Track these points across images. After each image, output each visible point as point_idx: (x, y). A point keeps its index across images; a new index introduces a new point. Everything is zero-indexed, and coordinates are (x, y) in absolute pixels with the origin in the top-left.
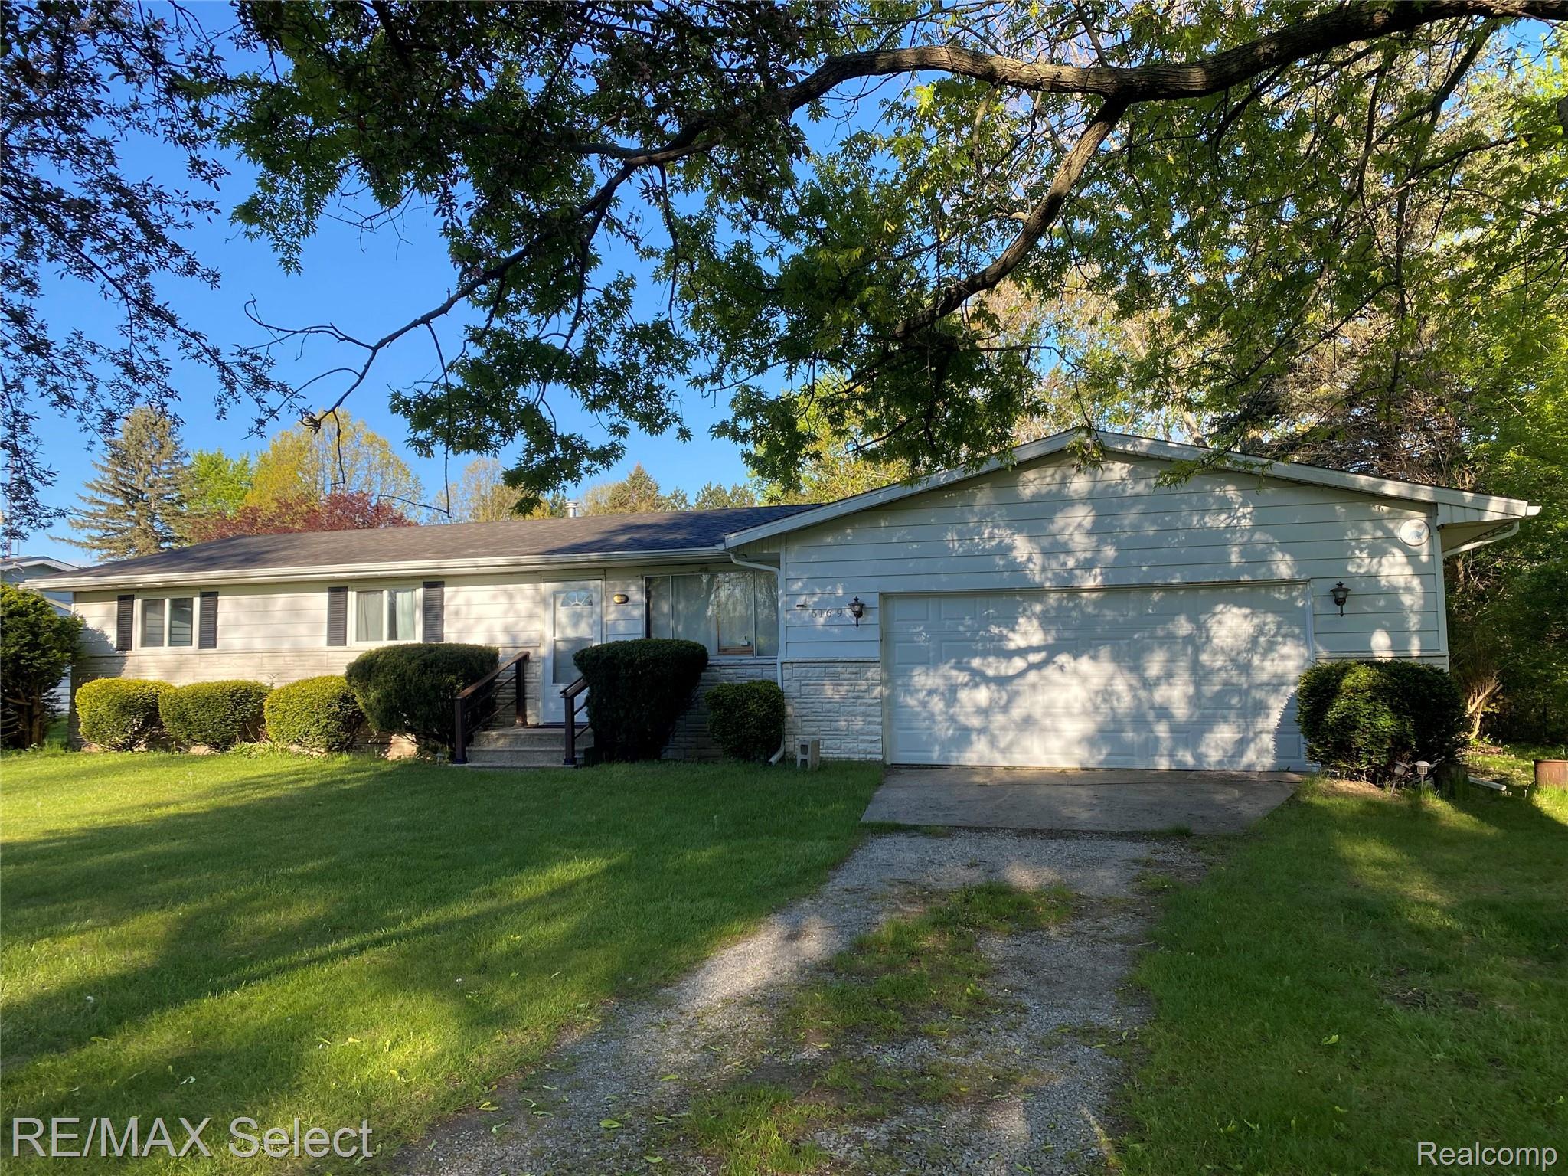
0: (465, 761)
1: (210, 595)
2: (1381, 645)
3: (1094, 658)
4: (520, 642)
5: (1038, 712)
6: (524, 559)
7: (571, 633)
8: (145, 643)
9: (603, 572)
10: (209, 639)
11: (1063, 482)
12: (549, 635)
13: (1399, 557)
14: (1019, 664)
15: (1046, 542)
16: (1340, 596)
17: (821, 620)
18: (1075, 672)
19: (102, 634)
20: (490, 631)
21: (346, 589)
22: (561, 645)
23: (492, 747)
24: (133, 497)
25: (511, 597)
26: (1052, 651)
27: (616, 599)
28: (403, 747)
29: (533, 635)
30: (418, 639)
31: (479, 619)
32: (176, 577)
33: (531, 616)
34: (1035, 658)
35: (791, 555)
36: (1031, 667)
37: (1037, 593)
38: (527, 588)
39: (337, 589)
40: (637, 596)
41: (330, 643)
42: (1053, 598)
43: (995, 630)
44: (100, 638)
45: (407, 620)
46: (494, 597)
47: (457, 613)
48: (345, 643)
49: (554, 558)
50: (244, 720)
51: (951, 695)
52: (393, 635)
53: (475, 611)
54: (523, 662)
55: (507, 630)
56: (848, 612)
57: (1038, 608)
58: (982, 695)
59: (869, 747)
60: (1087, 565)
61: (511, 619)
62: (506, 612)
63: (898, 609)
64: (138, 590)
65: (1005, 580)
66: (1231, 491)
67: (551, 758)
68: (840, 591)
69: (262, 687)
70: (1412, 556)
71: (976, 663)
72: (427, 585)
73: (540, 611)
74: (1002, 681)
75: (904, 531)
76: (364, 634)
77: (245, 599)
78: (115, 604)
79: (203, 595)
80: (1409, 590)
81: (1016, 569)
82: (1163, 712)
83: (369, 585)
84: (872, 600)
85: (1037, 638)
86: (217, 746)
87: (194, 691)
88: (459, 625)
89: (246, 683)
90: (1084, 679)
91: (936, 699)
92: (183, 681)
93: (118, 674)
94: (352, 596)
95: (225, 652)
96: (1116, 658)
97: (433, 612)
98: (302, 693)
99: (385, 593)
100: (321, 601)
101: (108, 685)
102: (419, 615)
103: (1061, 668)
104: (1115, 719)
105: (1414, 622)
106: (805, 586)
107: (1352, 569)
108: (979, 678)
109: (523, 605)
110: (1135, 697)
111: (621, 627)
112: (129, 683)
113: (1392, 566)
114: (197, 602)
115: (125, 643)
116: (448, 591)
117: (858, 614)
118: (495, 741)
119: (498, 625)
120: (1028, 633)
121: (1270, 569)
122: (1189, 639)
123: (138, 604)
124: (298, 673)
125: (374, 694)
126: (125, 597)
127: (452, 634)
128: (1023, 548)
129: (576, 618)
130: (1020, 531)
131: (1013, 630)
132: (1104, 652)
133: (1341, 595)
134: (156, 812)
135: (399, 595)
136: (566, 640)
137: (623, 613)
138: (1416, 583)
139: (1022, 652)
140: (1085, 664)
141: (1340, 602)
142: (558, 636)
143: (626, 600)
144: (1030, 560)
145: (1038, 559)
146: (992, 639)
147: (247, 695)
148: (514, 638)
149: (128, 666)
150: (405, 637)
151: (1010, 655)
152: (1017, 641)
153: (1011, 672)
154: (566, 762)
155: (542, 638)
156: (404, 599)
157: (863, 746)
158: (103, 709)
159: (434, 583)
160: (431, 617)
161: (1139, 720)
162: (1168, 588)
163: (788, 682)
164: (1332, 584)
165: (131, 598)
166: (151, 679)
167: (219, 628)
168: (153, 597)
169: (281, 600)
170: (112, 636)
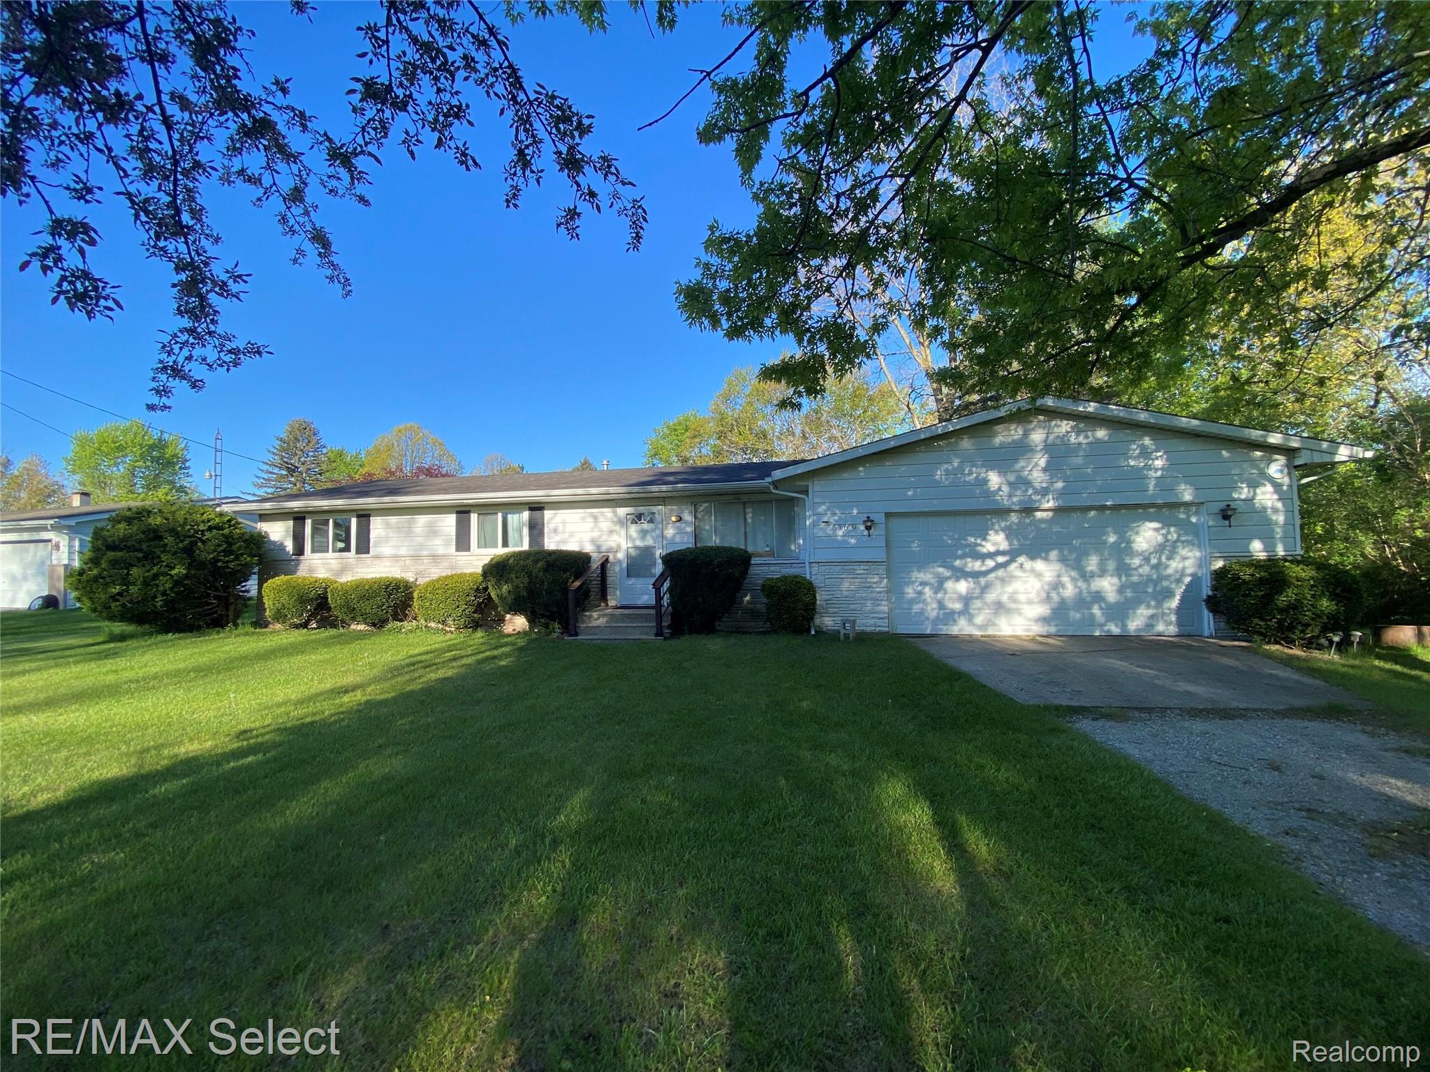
0: (576, 635)
1: (364, 517)
2: (1257, 548)
3: (1046, 559)
4: (603, 549)
5: (1004, 598)
6: (612, 490)
7: (639, 543)
8: (313, 551)
9: (663, 500)
10: (364, 547)
11: (1026, 434)
12: (625, 544)
13: (1269, 488)
14: (990, 563)
15: (1012, 478)
16: (1226, 514)
17: (840, 533)
18: (1033, 571)
19: (282, 544)
20: (581, 542)
21: (468, 512)
22: (632, 552)
23: (594, 624)
24: (292, 470)
25: (596, 518)
26: (1013, 555)
27: (674, 519)
28: (517, 623)
29: (613, 544)
30: (525, 546)
31: (572, 534)
32: (339, 503)
33: (611, 532)
34: (1001, 559)
35: (816, 486)
36: (999, 566)
37: (1004, 512)
38: (607, 512)
39: (463, 512)
40: (688, 517)
41: (458, 549)
42: (1014, 518)
43: (972, 540)
44: (281, 547)
45: (516, 535)
46: (583, 518)
47: (555, 531)
48: (469, 550)
49: (636, 489)
50: (396, 606)
51: (939, 586)
52: (505, 543)
53: (569, 528)
54: (605, 564)
55: (593, 541)
56: (862, 527)
57: (1003, 524)
58: (963, 586)
59: (879, 622)
60: (1044, 492)
61: (595, 534)
62: (592, 530)
63: (896, 523)
64: (309, 512)
65: (980, 504)
66: (1147, 441)
67: (643, 632)
68: (855, 512)
69: (407, 582)
70: (1277, 486)
71: (957, 563)
72: (531, 509)
73: (617, 528)
74: (976, 575)
75: (903, 468)
76: (485, 543)
77: (393, 519)
78: (291, 523)
79: (359, 516)
80: (1275, 510)
81: (989, 494)
82: (1098, 597)
83: (487, 509)
84: (879, 518)
85: (1004, 546)
86: (374, 625)
87: (358, 585)
88: (558, 538)
89: (396, 579)
90: (1039, 575)
91: (927, 589)
92: (346, 578)
93: (293, 572)
94: (474, 517)
95: (377, 557)
96: (1063, 560)
97: (536, 529)
98: (445, 587)
99: (500, 515)
100: (450, 520)
101: (288, 581)
102: (526, 531)
103: (1021, 566)
104: (1063, 601)
105: (1279, 532)
106: (828, 509)
107: (1235, 496)
108: (961, 574)
109: (605, 525)
110: (1076, 586)
111: (678, 539)
112: (304, 579)
113: (1264, 493)
114: (354, 521)
115: (300, 550)
116: (548, 514)
117: (868, 528)
118: (596, 619)
119: (587, 537)
120: (997, 540)
121: (1177, 495)
122: (1116, 545)
123: (309, 523)
124: (436, 572)
125: (505, 588)
126: (299, 518)
127: (550, 544)
128: (994, 479)
129: (644, 533)
130: (992, 469)
131: (985, 539)
132: (1054, 554)
133: (1229, 513)
134: (346, 699)
135: (509, 516)
136: (636, 548)
137: (678, 528)
138: (1279, 505)
139: (991, 555)
140: (1039, 565)
141: (1226, 517)
142: (630, 545)
143: (680, 519)
144: (1000, 489)
145: (1005, 489)
146: (969, 545)
147: (397, 587)
148: (599, 547)
149: (302, 567)
150: (516, 545)
151: (984, 557)
152: (989, 547)
153: (984, 569)
154: (657, 635)
155: (619, 546)
156: (513, 519)
157: (872, 622)
158: (285, 599)
159: (536, 507)
160: (536, 532)
161: (1082, 602)
162: (1102, 508)
163: (815, 575)
164: (1222, 505)
165: (303, 519)
166: (320, 576)
167: (372, 541)
168: (320, 518)
169: (422, 520)
170: (289, 546)
